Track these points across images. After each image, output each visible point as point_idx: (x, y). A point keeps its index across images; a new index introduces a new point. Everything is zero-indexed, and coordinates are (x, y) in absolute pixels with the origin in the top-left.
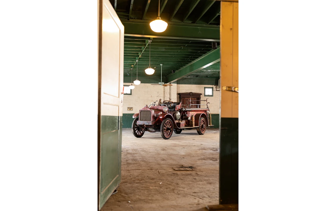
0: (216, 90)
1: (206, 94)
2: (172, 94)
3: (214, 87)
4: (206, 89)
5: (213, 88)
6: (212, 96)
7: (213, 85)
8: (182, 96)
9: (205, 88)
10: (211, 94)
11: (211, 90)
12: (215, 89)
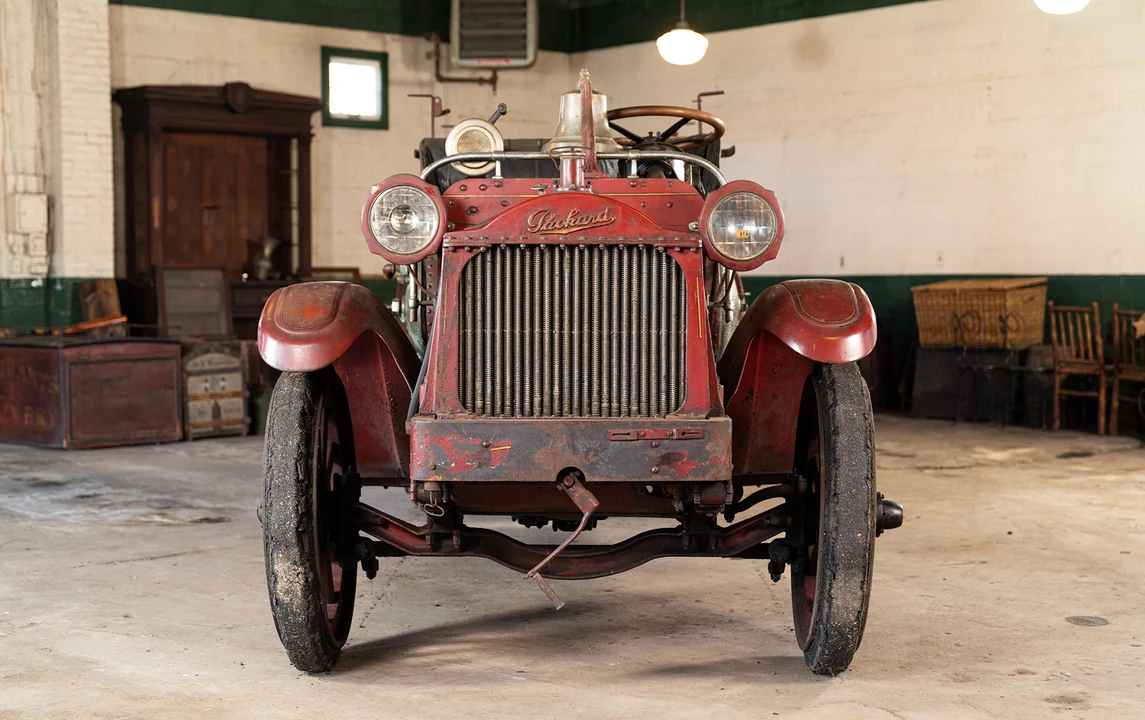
0: (441, 79)
1: (337, 108)
2: (64, 94)
3: (395, 46)
4: (337, 67)
5: (382, 59)
6: (382, 124)
7: (389, 37)
8: (157, 115)
9: (328, 53)
10: (370, 110)
11: (370, 71)
12: (397, 70)
